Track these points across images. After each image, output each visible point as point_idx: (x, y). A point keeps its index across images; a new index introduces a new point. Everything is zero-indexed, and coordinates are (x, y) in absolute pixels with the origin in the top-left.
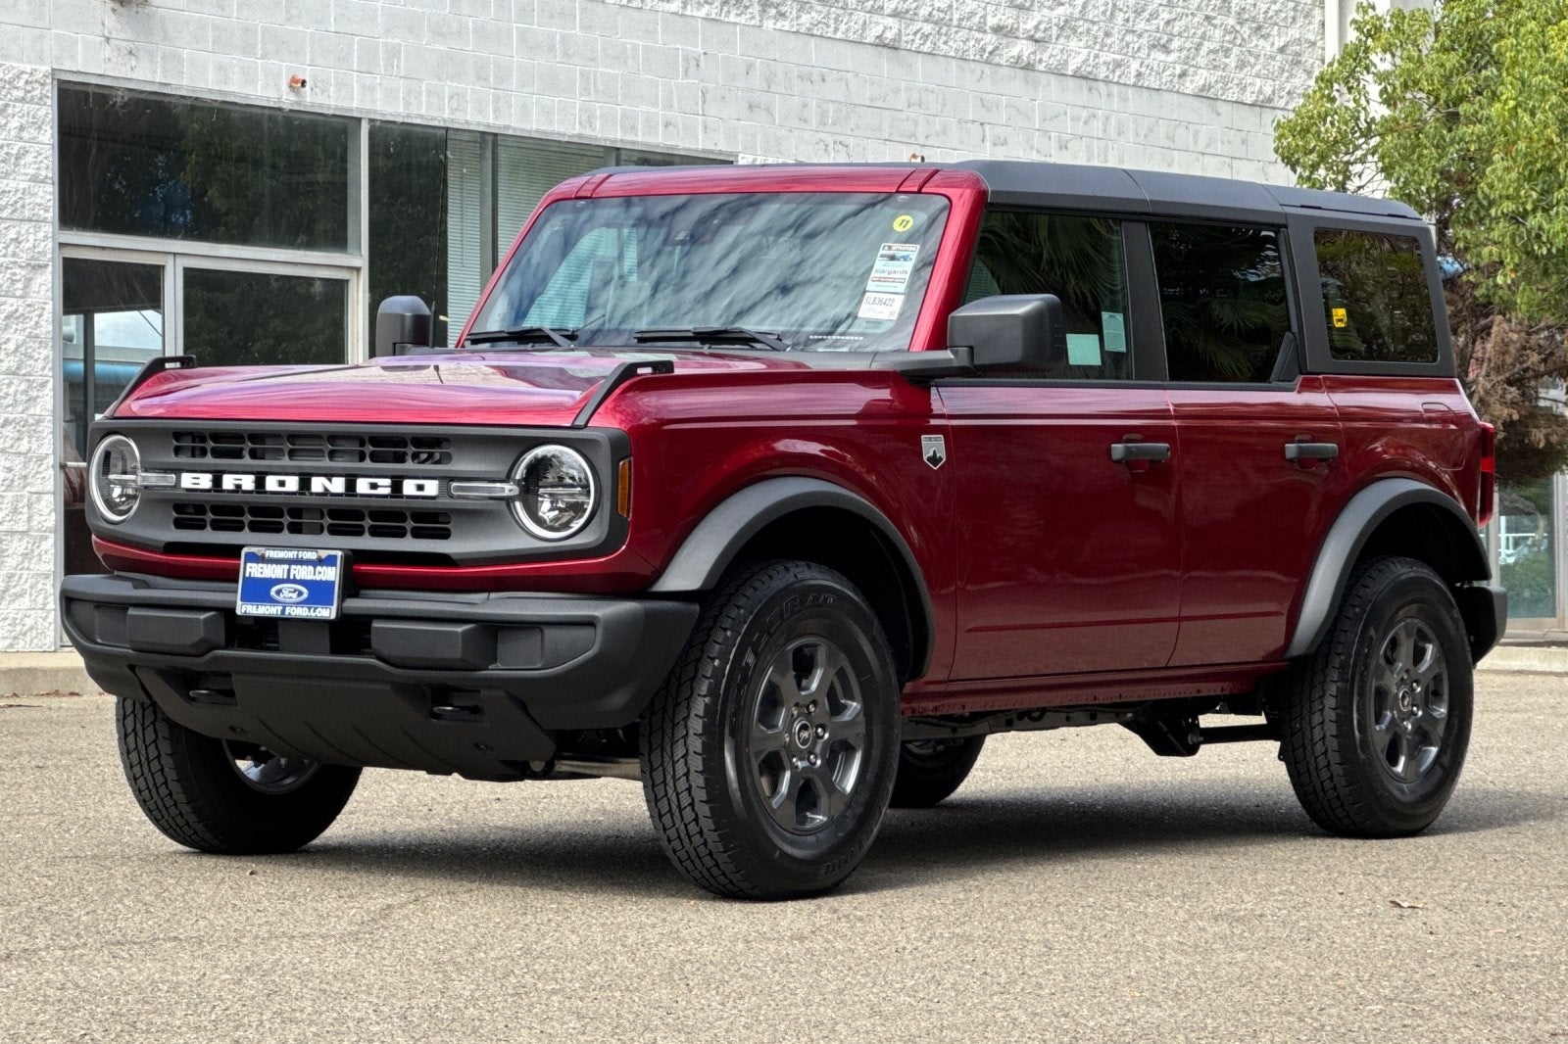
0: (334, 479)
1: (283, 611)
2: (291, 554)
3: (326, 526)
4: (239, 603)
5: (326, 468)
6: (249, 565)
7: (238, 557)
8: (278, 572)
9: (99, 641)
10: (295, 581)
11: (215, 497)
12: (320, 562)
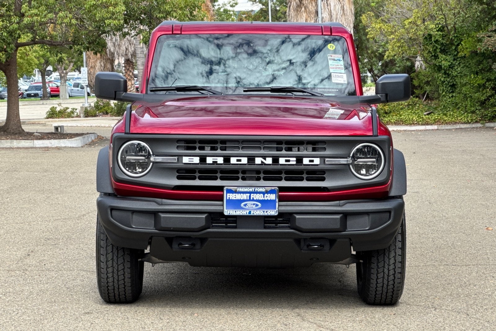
0: (267, 159)
1: (250, 213)
2: (251, 190)
3: (262, 177)
4: (225, 210)
5: (262, 154)
6: (228, 194)
7: (223, 191)
8: (245, 197)
9: (134, 227)
10: (253, 200)
11: (203, 166)
12: (267, 192)
